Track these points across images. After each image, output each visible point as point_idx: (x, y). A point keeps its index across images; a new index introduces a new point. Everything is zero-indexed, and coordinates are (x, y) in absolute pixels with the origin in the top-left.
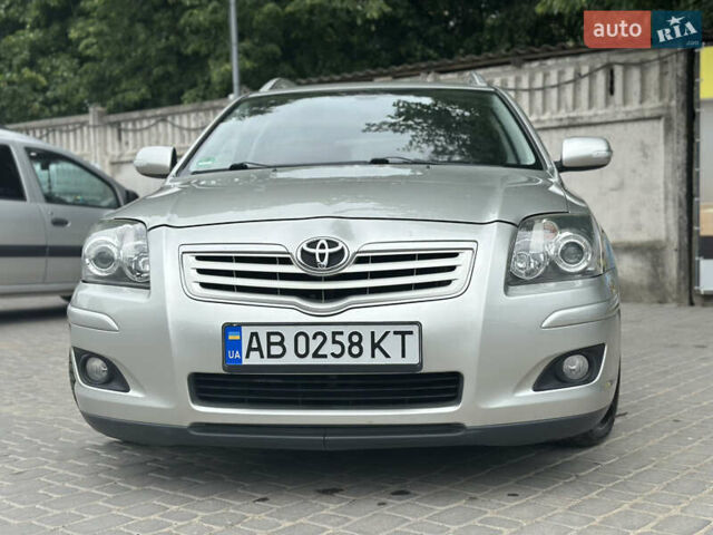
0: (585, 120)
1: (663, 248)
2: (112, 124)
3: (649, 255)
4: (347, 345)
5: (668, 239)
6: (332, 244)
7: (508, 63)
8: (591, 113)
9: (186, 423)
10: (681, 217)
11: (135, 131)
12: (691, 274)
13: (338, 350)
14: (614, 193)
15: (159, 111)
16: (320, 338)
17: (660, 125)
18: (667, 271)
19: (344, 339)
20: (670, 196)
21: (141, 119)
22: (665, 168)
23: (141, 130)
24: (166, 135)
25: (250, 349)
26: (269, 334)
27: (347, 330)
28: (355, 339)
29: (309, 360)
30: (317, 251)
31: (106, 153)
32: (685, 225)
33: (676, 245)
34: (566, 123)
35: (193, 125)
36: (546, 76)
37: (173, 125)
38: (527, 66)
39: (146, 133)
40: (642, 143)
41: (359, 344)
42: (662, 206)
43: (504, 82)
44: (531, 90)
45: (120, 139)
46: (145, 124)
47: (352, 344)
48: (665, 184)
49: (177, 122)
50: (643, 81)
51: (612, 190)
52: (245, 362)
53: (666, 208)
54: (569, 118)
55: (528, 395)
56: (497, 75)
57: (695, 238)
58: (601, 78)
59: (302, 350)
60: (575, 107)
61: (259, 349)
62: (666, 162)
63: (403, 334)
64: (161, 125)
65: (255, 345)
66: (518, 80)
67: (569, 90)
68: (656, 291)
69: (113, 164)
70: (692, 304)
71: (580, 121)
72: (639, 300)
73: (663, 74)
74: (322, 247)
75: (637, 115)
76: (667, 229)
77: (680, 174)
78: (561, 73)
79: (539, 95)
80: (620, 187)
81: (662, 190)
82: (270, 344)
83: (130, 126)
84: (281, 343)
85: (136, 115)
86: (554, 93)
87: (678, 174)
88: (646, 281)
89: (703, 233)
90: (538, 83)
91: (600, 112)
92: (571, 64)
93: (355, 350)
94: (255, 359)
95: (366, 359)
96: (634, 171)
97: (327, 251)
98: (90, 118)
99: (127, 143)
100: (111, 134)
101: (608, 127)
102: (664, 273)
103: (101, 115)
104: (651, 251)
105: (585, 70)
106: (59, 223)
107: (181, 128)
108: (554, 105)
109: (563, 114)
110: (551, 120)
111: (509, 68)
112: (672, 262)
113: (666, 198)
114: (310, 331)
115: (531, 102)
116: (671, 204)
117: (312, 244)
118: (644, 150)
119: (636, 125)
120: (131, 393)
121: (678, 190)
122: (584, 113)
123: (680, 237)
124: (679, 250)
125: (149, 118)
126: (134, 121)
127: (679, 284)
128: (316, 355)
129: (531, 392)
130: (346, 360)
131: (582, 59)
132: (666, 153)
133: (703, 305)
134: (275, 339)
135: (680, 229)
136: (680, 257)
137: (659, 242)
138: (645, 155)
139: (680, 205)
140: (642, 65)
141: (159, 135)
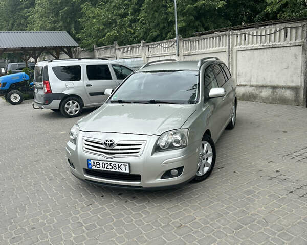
0: (277, 46)
1: (299, 89)
2: (146, 46)
5: (301, 86)
6: (111, 141)
7: (253, 27)
8: (280, 43)
11: (152, 48)
15: (158, 43)
17: (301, 48)
18: (300, 95)
19: (112, 165)
21: (154, 45)
27: (113, 163)
29: (105, 169)
30: (107, 143)
34: (271, 47)
36: (266, 31)
38: (260, 28)
43: (253, 33)
44: (261, 36)
48: (301, 67)
50: (296, 33)
55: (159, 180)
56: (251, 31)
58: (283, 32)
63: (125, 165)
66: (257, 32)
71: (275, 46)
73: (303, 31)
75: (294, 45)
76: (301, 83)
78: (270, 30)
79: (263, 37)
80: (287, 68)
82: (97, 165)
84: (99, 165)
85: (152, 43)
86: (268, 36)
88: (293, 98)
90: (263, 34)
91: (282, 43)
92: (274, 27)
93: (115, 168)
96: (292, 63)
97: (110, 143)
98: (141, 44)
101: (285, 48)
102: (299, 96)
103: (144, 44)
104: (295, 89)
105: (278, 29)
108: (268, 41)
111: (254, 28)
113: (301, 72)
114: (105, 162)
115: (261, 39)
117: (107, 141)
119: (293, 48)
122: (277, 44)
125: (155, 44)
126: (152, 45)
129: (160, 179)
131: (277, 25)
137: (299, 86)
140: (296, 28)
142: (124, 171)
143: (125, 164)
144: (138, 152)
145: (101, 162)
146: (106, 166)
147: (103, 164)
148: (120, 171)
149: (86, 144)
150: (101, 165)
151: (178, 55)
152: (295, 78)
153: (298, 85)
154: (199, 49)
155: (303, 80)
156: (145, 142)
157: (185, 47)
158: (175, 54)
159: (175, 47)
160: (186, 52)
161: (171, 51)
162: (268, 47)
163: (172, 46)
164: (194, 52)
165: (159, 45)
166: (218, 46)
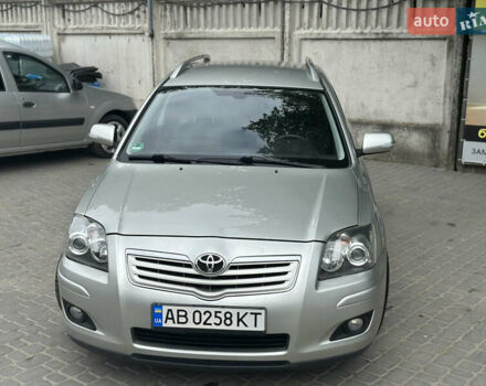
0: (395, 36)
1: (440, 130)
3: (430, 133)
4: (223, 319)
6: (216, 258)
8: (398, 31)
9: (130, 353)
10: (453, 110)
11: (74, 12)
12: (457, 150)
13: (218, 321)
14: (411, 89)
16: (208, 314)
17: (445, 44)
20: (448, 95)
22: (446, 75)
23: (79, 11)
24: (98, 17)
25: (167, 318)
26: (178, 311)
27: (224, 311)
28: (228, 316)
29: (201, 326)
30: (207, 262)
31: (54, 27)
32: (456, 116)
33: (448, 128)
34: (380, 36)
35: (117, 12)
37: (103, 10)
39: (83, 14)
40: (432, 56)
41: (230, 318)
42: (442, 100)
44: (358, 10)
45: (64, 17)
46: (82, 7)
47: (226, 318)
48: (445, 86)
49: (105, 8)
51: (409, 86)
52: (164, 325)
53: (445, 102)
54: (383, 33)
57: (462, 126)
59: (197, 321)
60: (388, 25)
61: (172, 318)
62: (447, 70)
64: (93, 9)
65: (170, 316)
67: (384, 13)
68: (433, 158)
69: (59, 34)
70: (456, 169)
71: (390, 36)
72: (421, 164)
74: (210, 260)
75: (431, 36)
76: (444, 117)
77: (456, 81)
79: (363, 14)
80: (415, 85)
81: (442, 91)
82: (179, 316)
83: (71, 8)
87: (455, 80)
88: (426, 151)
89: (467, 123)
94: (170, 324)
95: (234, 327)
97: (213, 263)
99: (69, 20)
100: (57, 13)
101: (410, 42)
102: (439, 147)
104: (431, 131)
106: (28, 105)
107: (108, 13)
108: (373, 23)
109: (379, 30)
110: (370, 33)
112: (445, 140)
113: (445, 96)
116: (447, 100)
117: (204, 258)
118: (433, 60)
120: (97, 332)
121: (453, 91)
122: (394, 30)
123: (452, 124)
124: (451, 132)
127: (449, 155)
128: (205, 323)
130: (223, 327)
132: (448, 64)
133: (464, 172)
134: (182, 313)
135: (452, 118)
136: (451, 136)
138: (434, 65)
139: (454, 101)
141: (92, 17)
142: (251, 328)
143: (256, 311)
144: (282, 282)
145: (190, 311)
146: (204, 318)
147: (197, 315)
148: (242, 327)
149: (139, 268)
150: (190, 316)
151: (152, 36)
152: (429, 107)
153: (437, 121)
154: (206, 27)
155: (447, 112)
156: (298, 258)
157: (169, 19)
158: (142, 34)
159: (142, 15)
160: (171, 32)
161: (130, 24)
162: (374, 37)
163: (132, 13)
164: (194, 32)
165: (96, 6)
166: (254, 23)
